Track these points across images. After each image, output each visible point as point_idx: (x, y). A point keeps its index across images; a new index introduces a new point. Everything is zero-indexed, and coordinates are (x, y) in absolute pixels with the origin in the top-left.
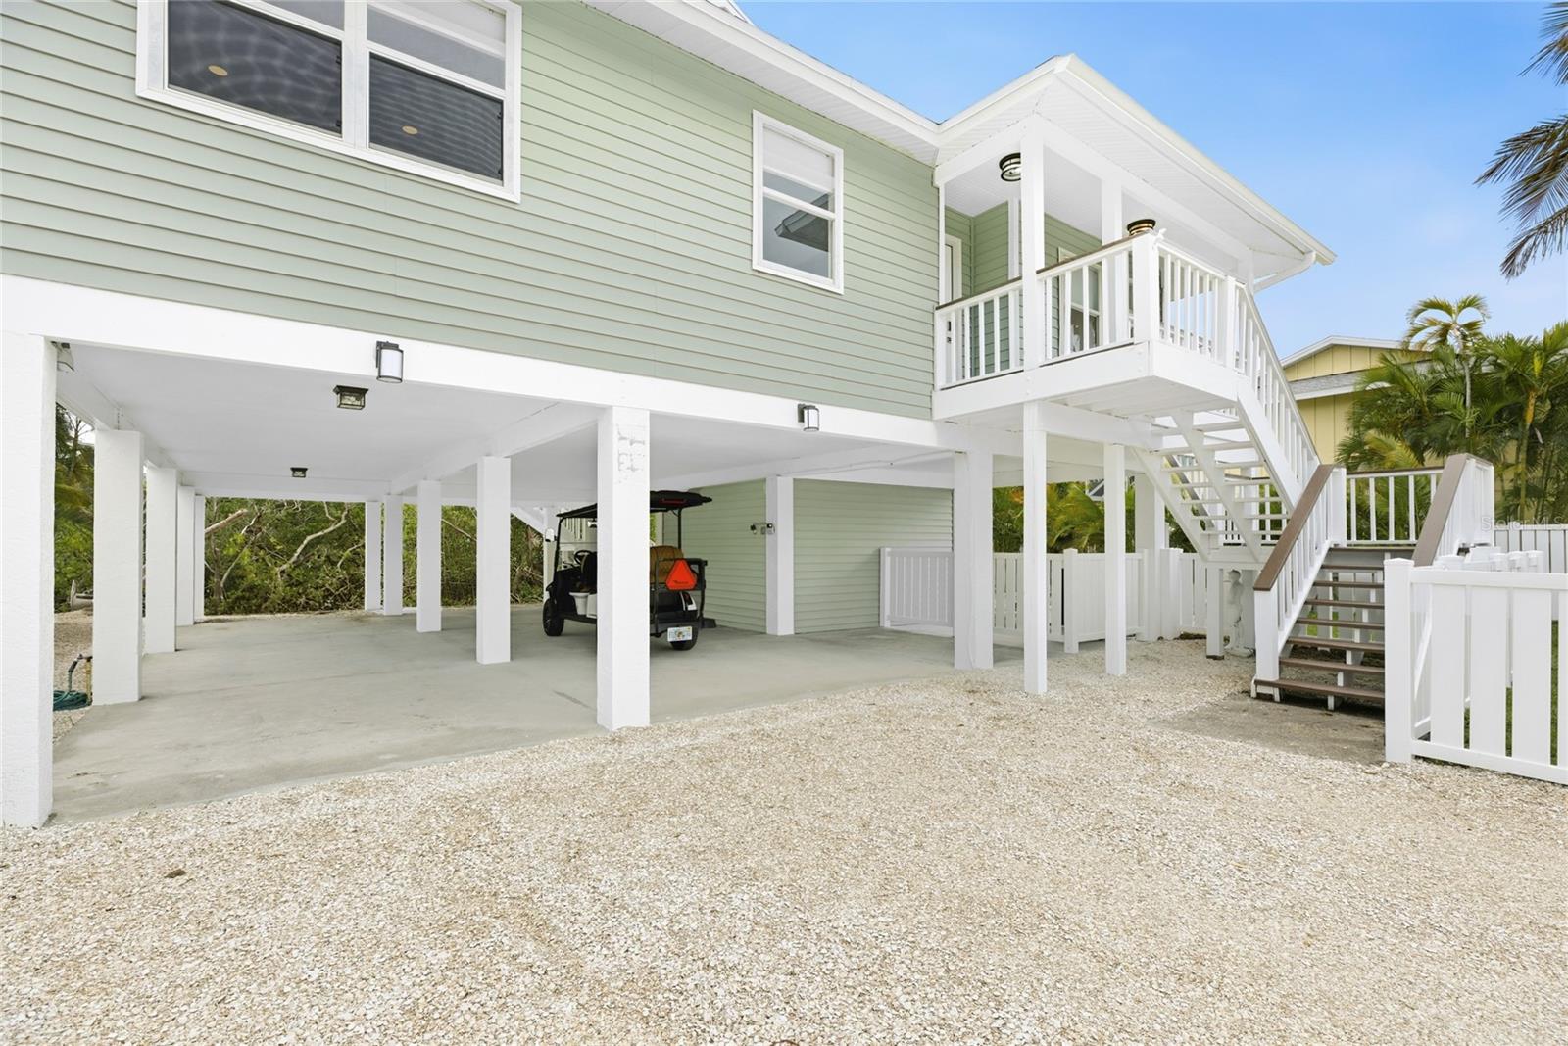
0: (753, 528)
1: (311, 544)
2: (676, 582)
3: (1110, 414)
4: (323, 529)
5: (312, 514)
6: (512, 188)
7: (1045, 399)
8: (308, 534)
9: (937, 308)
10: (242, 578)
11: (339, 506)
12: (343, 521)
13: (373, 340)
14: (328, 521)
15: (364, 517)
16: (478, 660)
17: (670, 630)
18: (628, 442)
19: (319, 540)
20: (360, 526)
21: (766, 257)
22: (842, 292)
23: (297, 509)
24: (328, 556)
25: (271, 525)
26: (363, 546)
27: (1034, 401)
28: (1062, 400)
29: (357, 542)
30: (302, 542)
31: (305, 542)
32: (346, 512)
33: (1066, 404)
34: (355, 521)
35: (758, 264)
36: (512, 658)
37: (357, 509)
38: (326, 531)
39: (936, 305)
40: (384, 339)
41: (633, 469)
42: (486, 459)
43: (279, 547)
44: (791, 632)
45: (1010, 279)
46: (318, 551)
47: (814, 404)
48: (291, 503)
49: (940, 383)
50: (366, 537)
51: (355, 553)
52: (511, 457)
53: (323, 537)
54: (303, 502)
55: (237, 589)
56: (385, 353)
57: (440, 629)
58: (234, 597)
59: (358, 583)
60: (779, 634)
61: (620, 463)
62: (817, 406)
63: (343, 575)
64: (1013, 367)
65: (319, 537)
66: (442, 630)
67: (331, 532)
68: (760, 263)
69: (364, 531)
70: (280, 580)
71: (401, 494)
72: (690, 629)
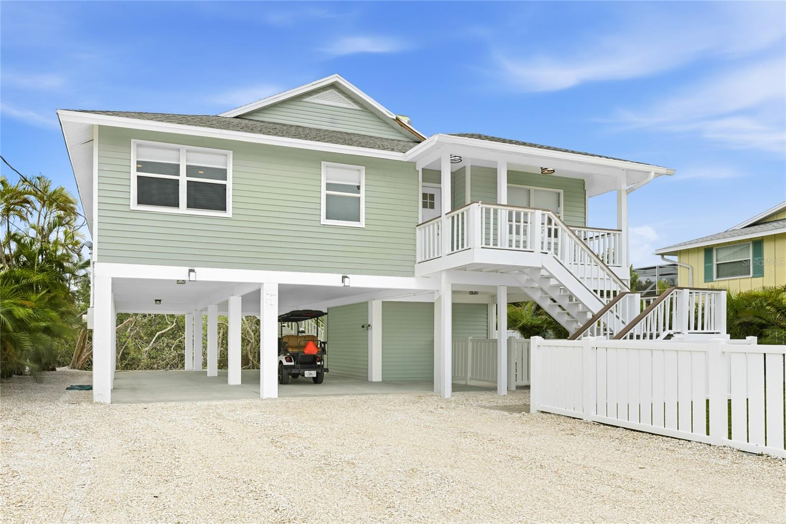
0: (363, 327)
1: (159, 337)
2: (309, 351)
3: (497, 272)
4: (164, 329)
5: (159, 320)
6: (229, 213)
7: (450, 269)
8: (158, 331)
9: (417, 226)
10: (128, 354)
11: (172, 316)
12: (175, 324)
13: (187, 269)
14: (167, 324)
15: (185, 322)
16: (229, 383)
17: (306, 372)
18: (270, 295)
19: (162, 335)
20: (183, 327)
21: (327, 218)
22: (364, 227)
23: (152, 317)
24: (167, 343)
25: (140, 327)
26: (184, 338)
27: (444, 270)
28: (463, 268)
29: (181, 336)
30: (155, 336)
31: (156, 336)
32: (176, 319)
33: (466, 270)
34: (181, 324)
35: (324, 222)
36: (242, 383)
37: (181, 317)
38: (167, 330)
39: (417, 224)
40: (191, 268)
41: (272, 305)
42: (231, 297)
43: (144, 338)
44: (380, 380)
45: (466, 204)
46: (162, 341)
47: (346, 275)
48: (150, 315)
49: (418, 259)
50: (186, 333)
51: (180, 342)
52: (241, 296)
53: (165, 333)
54: (155, 315)
55: (126, 360)
56: (191, 273)
57: (217, 375)
58: (124, 364)
59: (182, 357)
60: (373, 381)
61: (267, 303)
62: (348, 276)
63: (174, 353)
64: (465, 247)
65: (162, 333)
66: (218, 376)
67: (168, 331)
68: (324, 221)
69: (185, 329)
70: (145, 356)
71: (201, 311)
72: (315, 372)
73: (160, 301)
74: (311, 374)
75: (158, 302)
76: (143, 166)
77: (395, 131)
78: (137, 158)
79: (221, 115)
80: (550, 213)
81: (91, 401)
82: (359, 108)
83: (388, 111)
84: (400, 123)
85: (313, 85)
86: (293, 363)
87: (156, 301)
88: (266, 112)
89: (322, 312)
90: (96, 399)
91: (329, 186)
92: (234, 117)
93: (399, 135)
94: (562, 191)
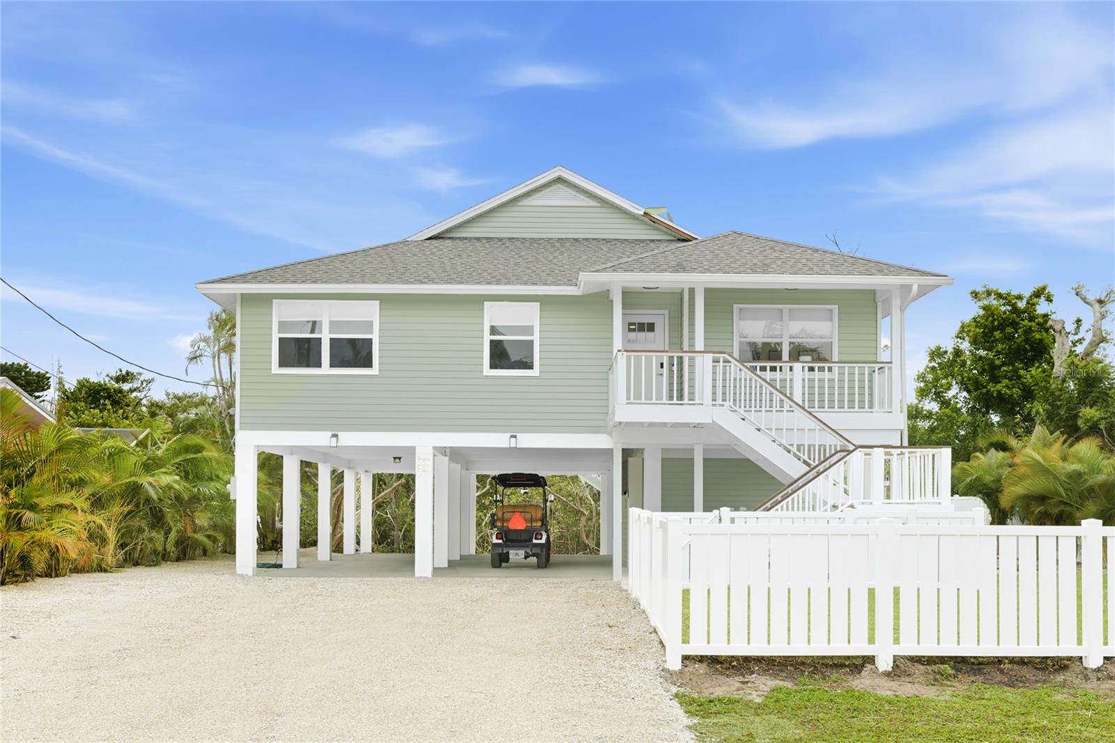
6: (375, 369)
9: (609, 370)
13: (329, 433)
17: (510, 551)
21: (493, 368)
22: (539, 375)
40: (333, 433)
56: (334, 438)
61: (419, 469)
68: (487, 371)
72: (523, 551)
73: (400, 458)
74: (517, 554)
75: (397, 460)
76: (283, 326)
77: (649, 228)
78: (279, 318)
79: (409, 239)
80: (725, 355)
81: (234, 573)
82: (598, 205)
83: (633, 204)
84: (652, 219)
85: (527, 185)
86: (501, 541)
87: (395, 458)
88: (470, 225)
89: (538, 475)
90: (239, 571)
91: (494, 330)
92: (426, 239)
93: (655, 232)
94: (836, 307)
